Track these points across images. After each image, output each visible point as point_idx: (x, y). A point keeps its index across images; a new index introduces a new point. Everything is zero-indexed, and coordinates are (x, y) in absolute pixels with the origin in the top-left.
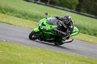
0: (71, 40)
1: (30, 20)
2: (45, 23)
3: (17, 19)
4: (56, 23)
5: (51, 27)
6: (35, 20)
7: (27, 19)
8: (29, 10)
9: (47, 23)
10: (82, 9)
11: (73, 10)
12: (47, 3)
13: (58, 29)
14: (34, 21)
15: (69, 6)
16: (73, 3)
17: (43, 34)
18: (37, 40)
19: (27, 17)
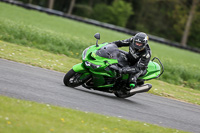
0: (147, 87)
1: (31, 46)
2: (94, 55)
3: (5, 44)
4: (115, 54)
5: (105, 62)
6: (41, 46)
7: (24, 44)
8: (30, 26)
9: (97, 54)
10: (139, 26)
11: (121, 26)
12: (67, 12)
13: (119, 66)
14: (39, 48)
15: (112, 19)
16: (120, 13)
17: (91, 75)
18: (81, 87)
19: (25, 40)
